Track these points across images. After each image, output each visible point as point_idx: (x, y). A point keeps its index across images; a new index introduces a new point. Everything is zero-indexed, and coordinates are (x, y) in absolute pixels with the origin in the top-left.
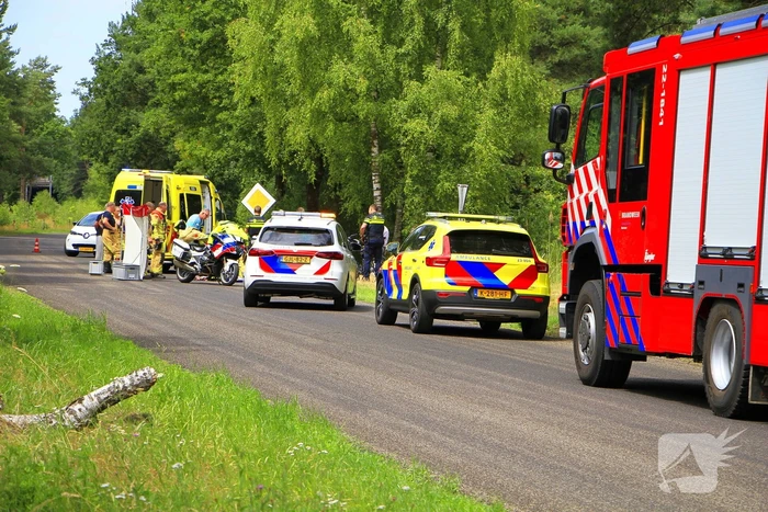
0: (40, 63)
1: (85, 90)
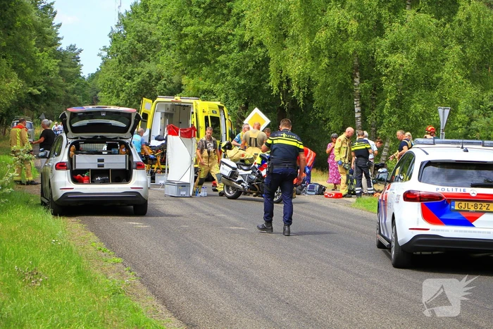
0: (72, 48)
1: (105, 54)
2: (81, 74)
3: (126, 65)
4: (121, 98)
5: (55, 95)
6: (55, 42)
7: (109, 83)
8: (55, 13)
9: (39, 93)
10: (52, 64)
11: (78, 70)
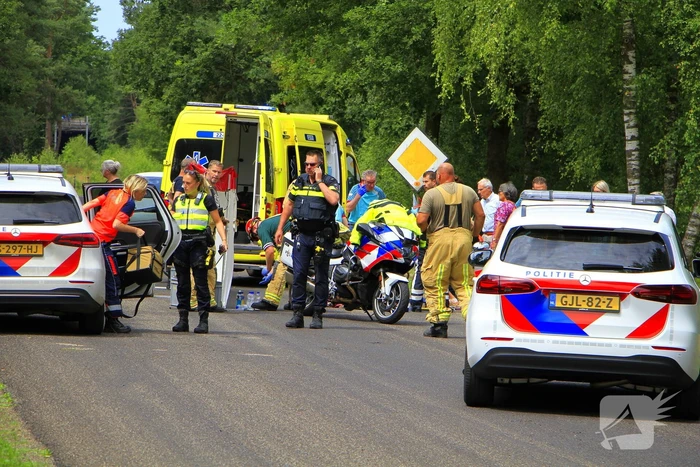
2: (94, 33)
3: (180, 19)
4: (165, 97)
7: (139, 61)
11: (86, 21)
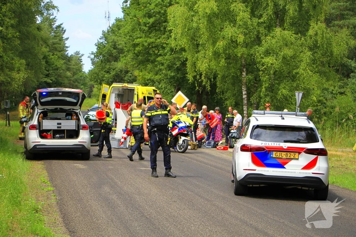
0: (77, 53)
1: (93, 56)
2: (83, 70)
3: (106, 64)
5: (61, 83)
6: (63, 49)
7: (95, 75)
8: (65, 31)
9: (51, 82)
10: (60, 63)
11: (81, 67)
